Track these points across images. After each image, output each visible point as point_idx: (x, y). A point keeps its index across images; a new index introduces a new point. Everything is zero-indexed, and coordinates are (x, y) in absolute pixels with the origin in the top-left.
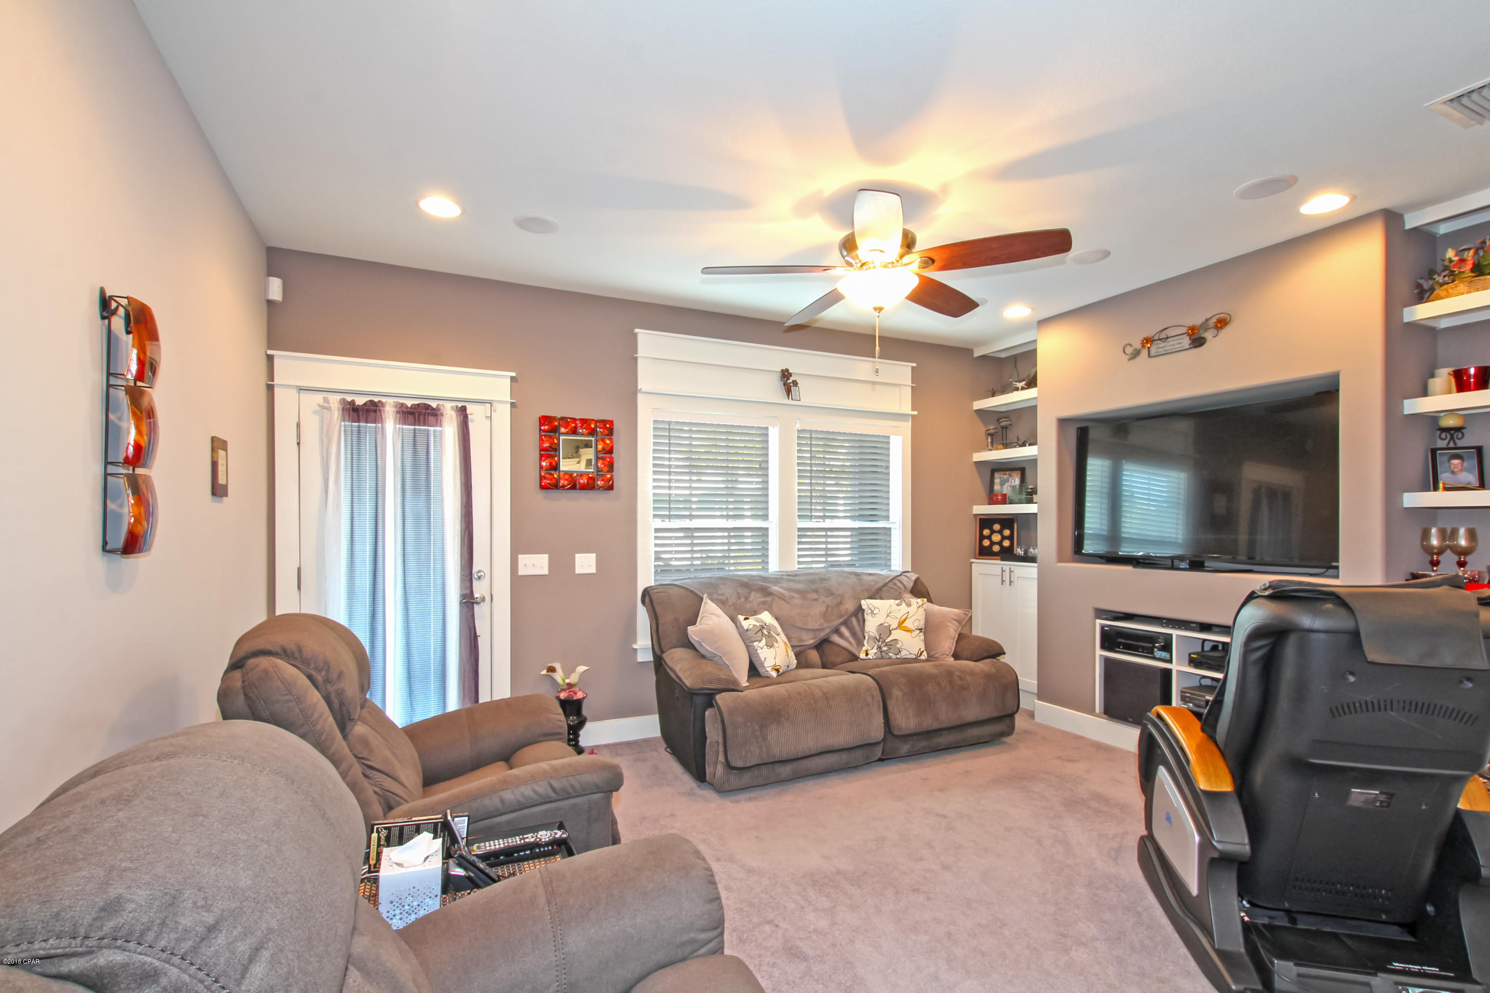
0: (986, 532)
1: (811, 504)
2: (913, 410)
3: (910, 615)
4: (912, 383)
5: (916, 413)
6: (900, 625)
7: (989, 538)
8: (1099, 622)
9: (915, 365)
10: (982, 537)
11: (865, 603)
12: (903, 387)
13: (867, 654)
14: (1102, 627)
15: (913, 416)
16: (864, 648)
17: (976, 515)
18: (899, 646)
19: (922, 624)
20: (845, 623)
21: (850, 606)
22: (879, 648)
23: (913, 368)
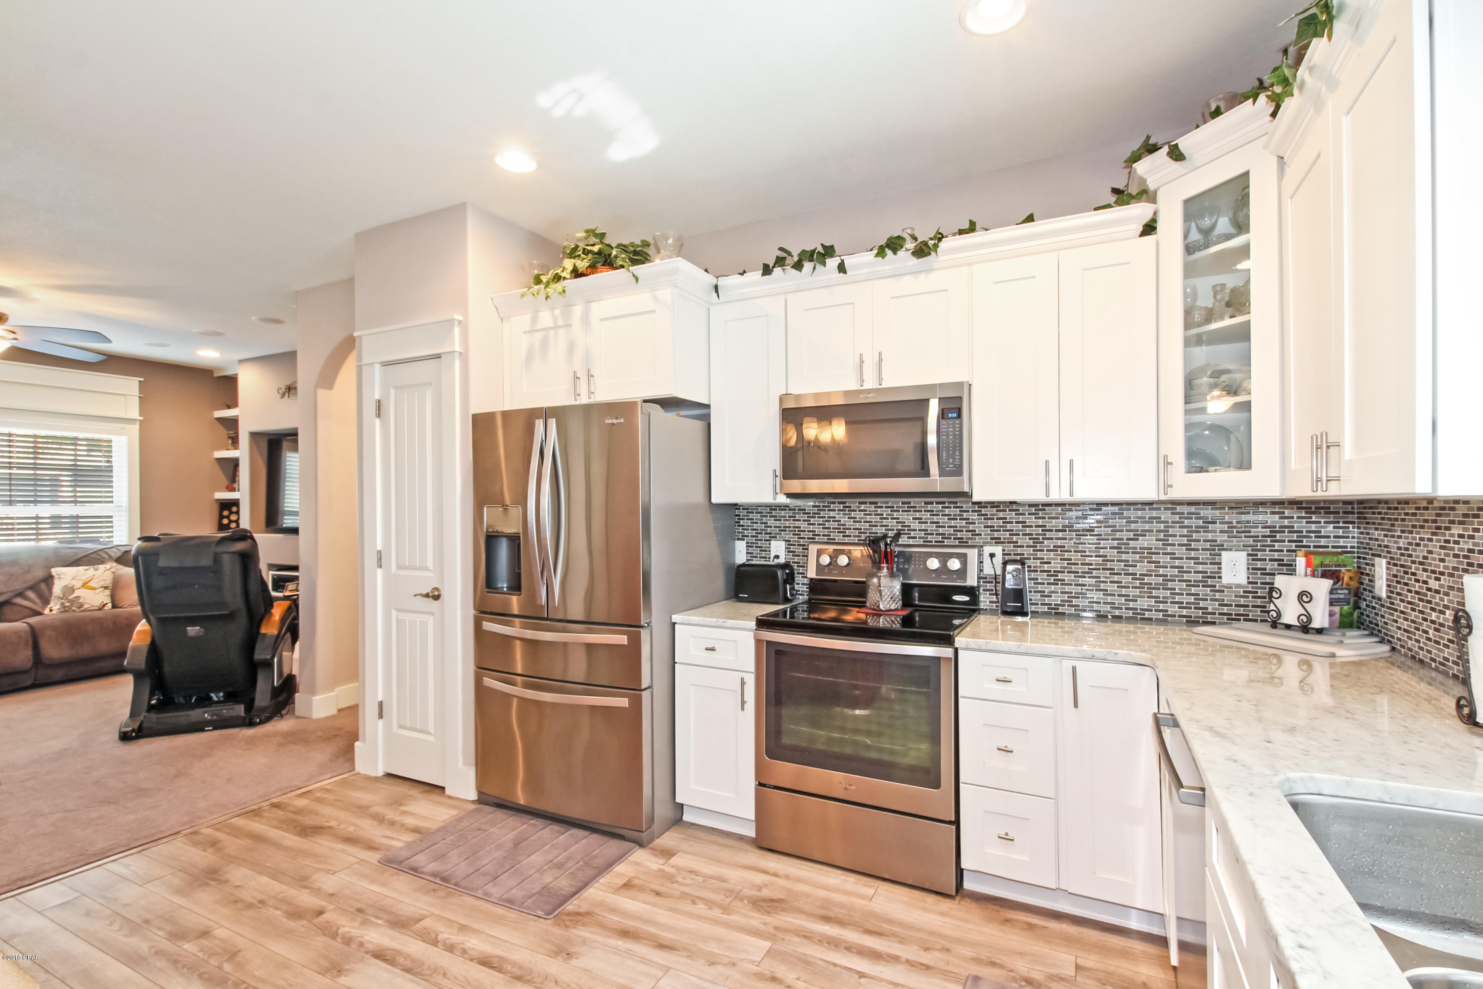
0: (226, 513)
1: (10, 490)
2: (140, 416)
3: (96, 577)
4: (140, 394)
5: (141, 418)
6: (84, 585)
7: (228, 517)
8: (271, 573)
9: (142, 379)
10: (221, 517)
11: (54, 571)
12: (128, 397)
13: (51, 610)
14: (273, 575)
15: (140, 420)
16: (49, 606)
17: (217, 500)
18: (81, 601)
19: (109, 582)
20: (32, 588)
21: (40, 574)
22: (63, 604)
23: (140, 381)
